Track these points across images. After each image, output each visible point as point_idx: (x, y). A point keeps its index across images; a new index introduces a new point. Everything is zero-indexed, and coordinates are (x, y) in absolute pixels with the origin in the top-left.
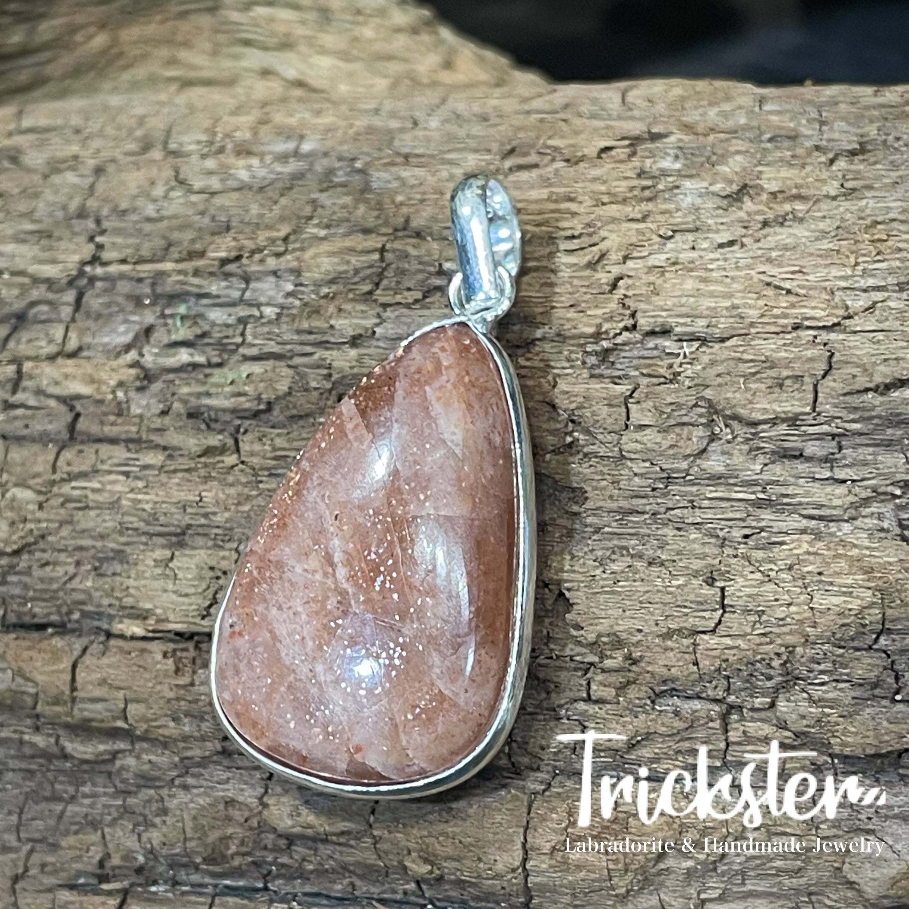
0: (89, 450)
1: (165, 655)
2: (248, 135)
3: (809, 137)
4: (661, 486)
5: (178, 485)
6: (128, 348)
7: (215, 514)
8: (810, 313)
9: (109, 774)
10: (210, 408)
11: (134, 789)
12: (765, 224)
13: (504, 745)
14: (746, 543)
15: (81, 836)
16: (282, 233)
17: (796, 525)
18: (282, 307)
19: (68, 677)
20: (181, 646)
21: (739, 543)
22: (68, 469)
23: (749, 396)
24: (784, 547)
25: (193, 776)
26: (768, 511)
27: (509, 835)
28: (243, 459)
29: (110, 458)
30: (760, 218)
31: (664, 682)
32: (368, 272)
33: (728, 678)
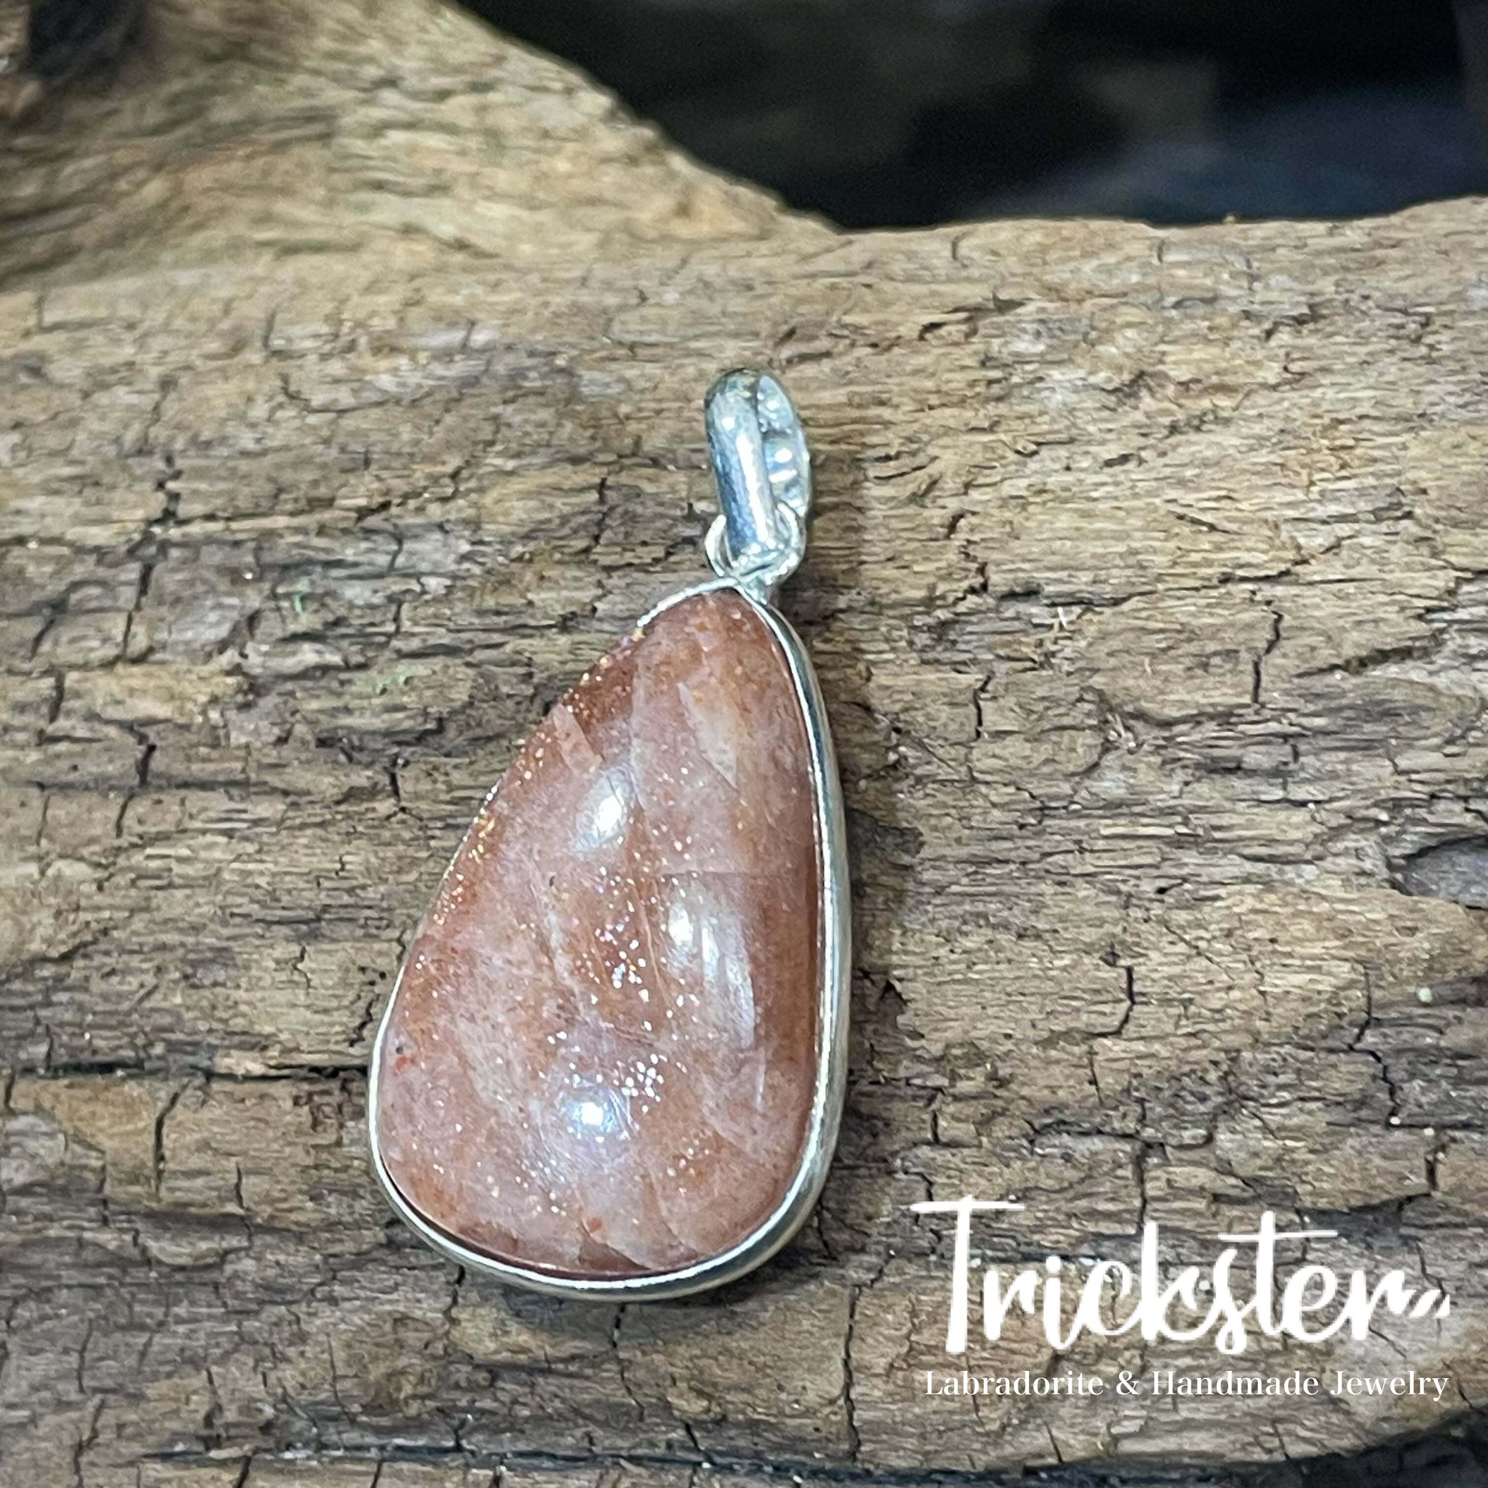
0: (172, 801)
1: (296, 1102)
2: (391, 323)
3: (1233, 299)
4: (1033, 821)
5: (306, 846)
6: (222, 646)
7: (364, 887)
8: (1246, 557)
9: (216, 1286)
10: (351, 730)
11: (254, 1307)
12: (1174, 429)
13: (811, 1216)
14: (1161, 901)
15: (176, 1380)
16: (449, 468)
17: (1236, 872)
18: (454, 577)
19: (151, 1141)
20: (319, 1087)
21: (1151, 900)
22: (139, 829)
23: (1158, 683)
24: (1219, 904)
25: (343, 1282)
26: (1193, 852)
27: (824, 1349)
28: (404, 804)
29: (205, 809)
30: (1166, 421)
31: (1047, 1112)
32: (583, 519)
33: (1141, 1101)
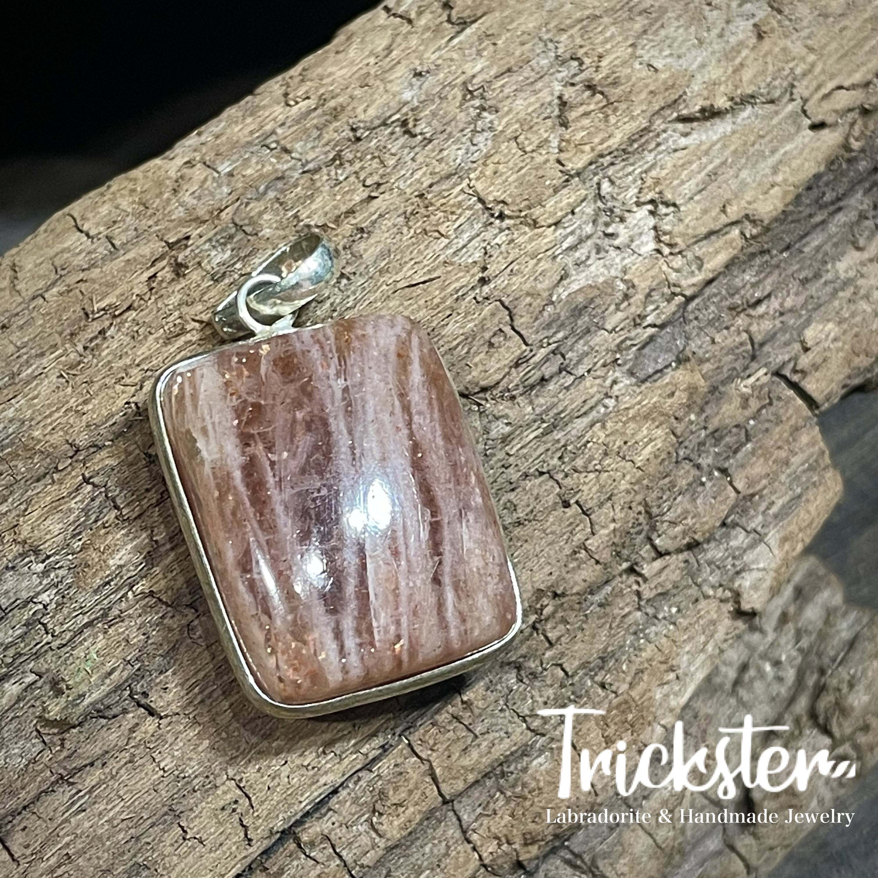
3: (291, 169)
8: (457, 285)
10: (93, 705)
14: (564, 463)
17: (583, 425)
18: (53, 586)
21: (561, 466)
23: (481, 368)
24: (589, 445)
26: (555, 432)
31: (585, 593)
